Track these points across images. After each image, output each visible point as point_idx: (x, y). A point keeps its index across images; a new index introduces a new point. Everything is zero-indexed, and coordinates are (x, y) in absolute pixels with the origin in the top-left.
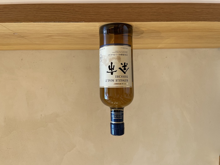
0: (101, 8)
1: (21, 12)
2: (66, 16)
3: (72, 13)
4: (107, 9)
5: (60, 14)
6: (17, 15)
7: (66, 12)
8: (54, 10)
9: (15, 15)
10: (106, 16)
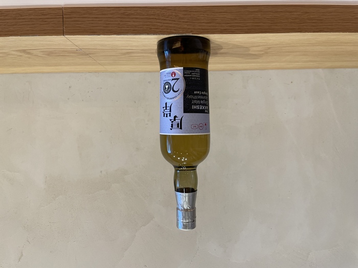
0: (217, 13)
1: (98, 19)
2: (165, 25)
3: (174, 21)
4: (225, 14)
5: (157, 22)
6: (92, 23)
7: (165, 20)
8: (147, 17)
9: (89, 23)
10: (224, 25)
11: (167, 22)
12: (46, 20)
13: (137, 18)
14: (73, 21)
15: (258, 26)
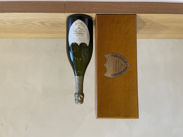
11: (110, 8)
12: (57, 6)
13: (97, 6)
14: (69, 7)
15: (150, 11)
